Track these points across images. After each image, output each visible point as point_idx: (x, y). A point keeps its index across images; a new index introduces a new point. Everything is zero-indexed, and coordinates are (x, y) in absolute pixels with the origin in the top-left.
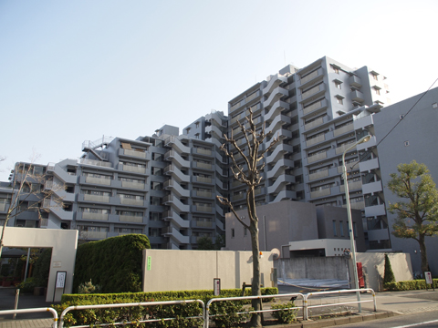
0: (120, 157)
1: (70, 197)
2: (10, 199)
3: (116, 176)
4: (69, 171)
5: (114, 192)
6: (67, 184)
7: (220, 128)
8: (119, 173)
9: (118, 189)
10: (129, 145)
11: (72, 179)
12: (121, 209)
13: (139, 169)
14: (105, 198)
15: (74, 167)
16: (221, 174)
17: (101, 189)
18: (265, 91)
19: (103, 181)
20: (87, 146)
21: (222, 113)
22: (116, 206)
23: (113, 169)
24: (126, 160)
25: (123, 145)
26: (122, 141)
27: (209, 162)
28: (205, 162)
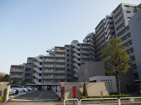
0: (56, 52)
1: (41, 66)
2: (23, 68)
3: (55, 58)
4: (41, 58)
5: (55, 64)
6: (40, 62)
7: (93, 38)
8: (56, 57)
9: (56, 63)
10: (59, 48)
11: (41, 61)
12: (57, 69)
13: (63, 56)
14: (52, 66)
15: (42, 57)
16: (94, 54)
17: (51, 63)
18: (104, 22)
19: (51, 60)
20: (47, 50)
21: (94, 33)
22: (56, 68)
23: (54, 56)
24: (58, 53)
25: (57, 48)
26: (56, 47)
27: (88, 51)
28: (87, 51)
